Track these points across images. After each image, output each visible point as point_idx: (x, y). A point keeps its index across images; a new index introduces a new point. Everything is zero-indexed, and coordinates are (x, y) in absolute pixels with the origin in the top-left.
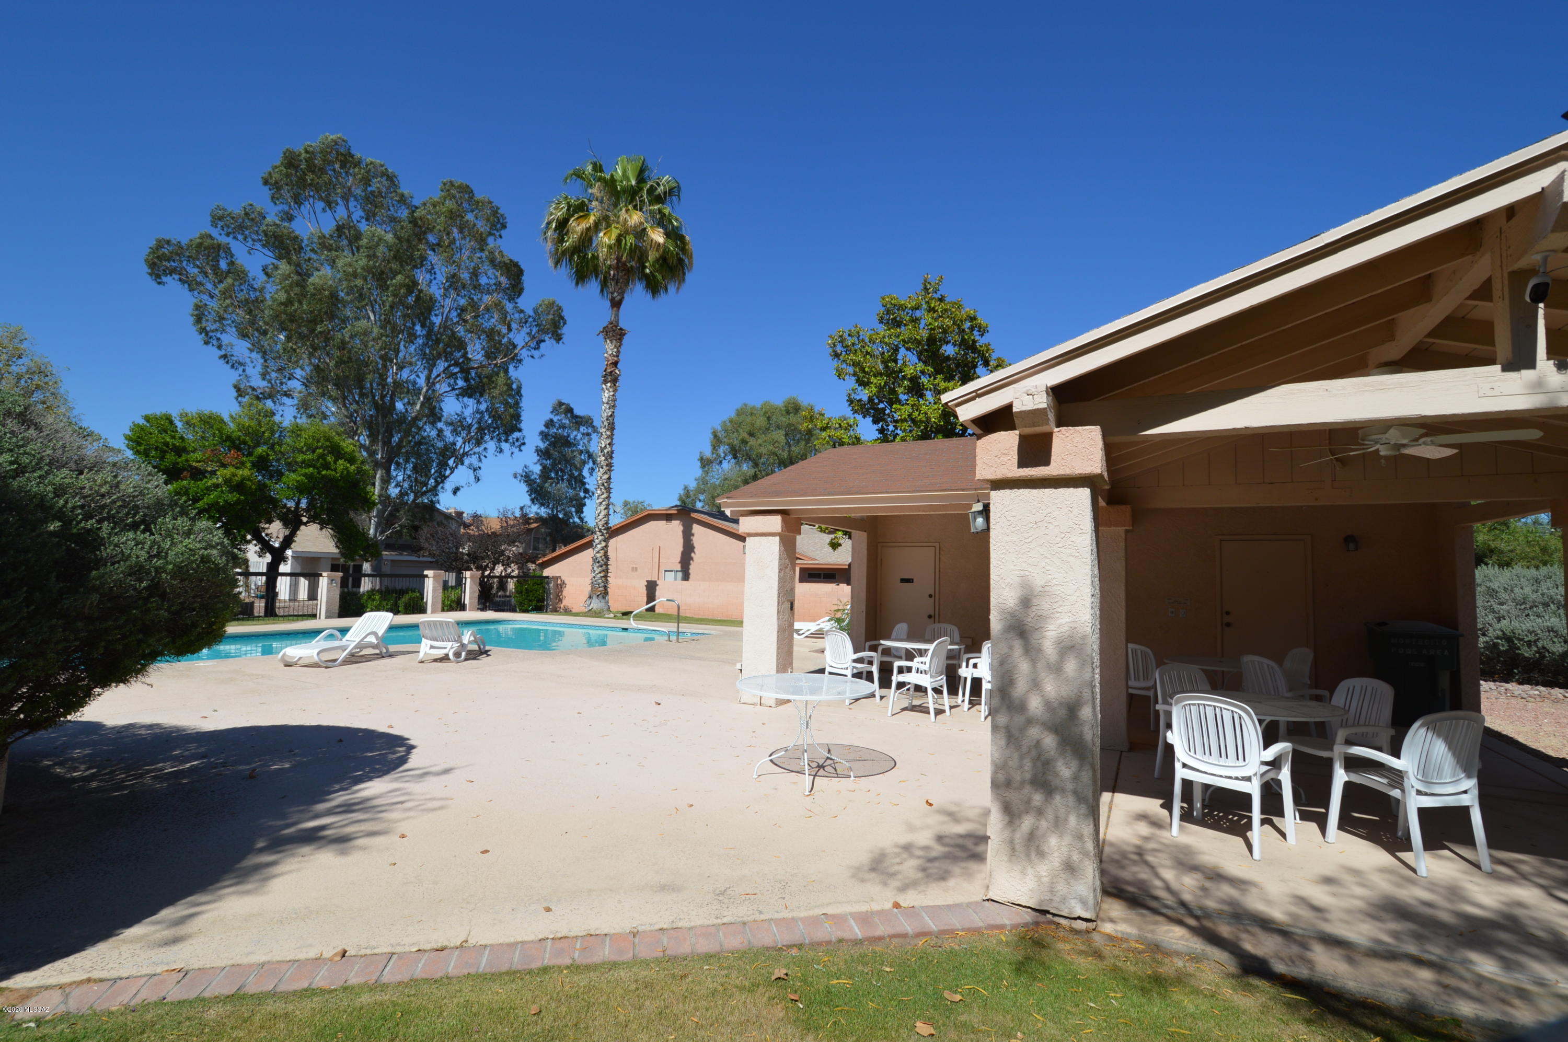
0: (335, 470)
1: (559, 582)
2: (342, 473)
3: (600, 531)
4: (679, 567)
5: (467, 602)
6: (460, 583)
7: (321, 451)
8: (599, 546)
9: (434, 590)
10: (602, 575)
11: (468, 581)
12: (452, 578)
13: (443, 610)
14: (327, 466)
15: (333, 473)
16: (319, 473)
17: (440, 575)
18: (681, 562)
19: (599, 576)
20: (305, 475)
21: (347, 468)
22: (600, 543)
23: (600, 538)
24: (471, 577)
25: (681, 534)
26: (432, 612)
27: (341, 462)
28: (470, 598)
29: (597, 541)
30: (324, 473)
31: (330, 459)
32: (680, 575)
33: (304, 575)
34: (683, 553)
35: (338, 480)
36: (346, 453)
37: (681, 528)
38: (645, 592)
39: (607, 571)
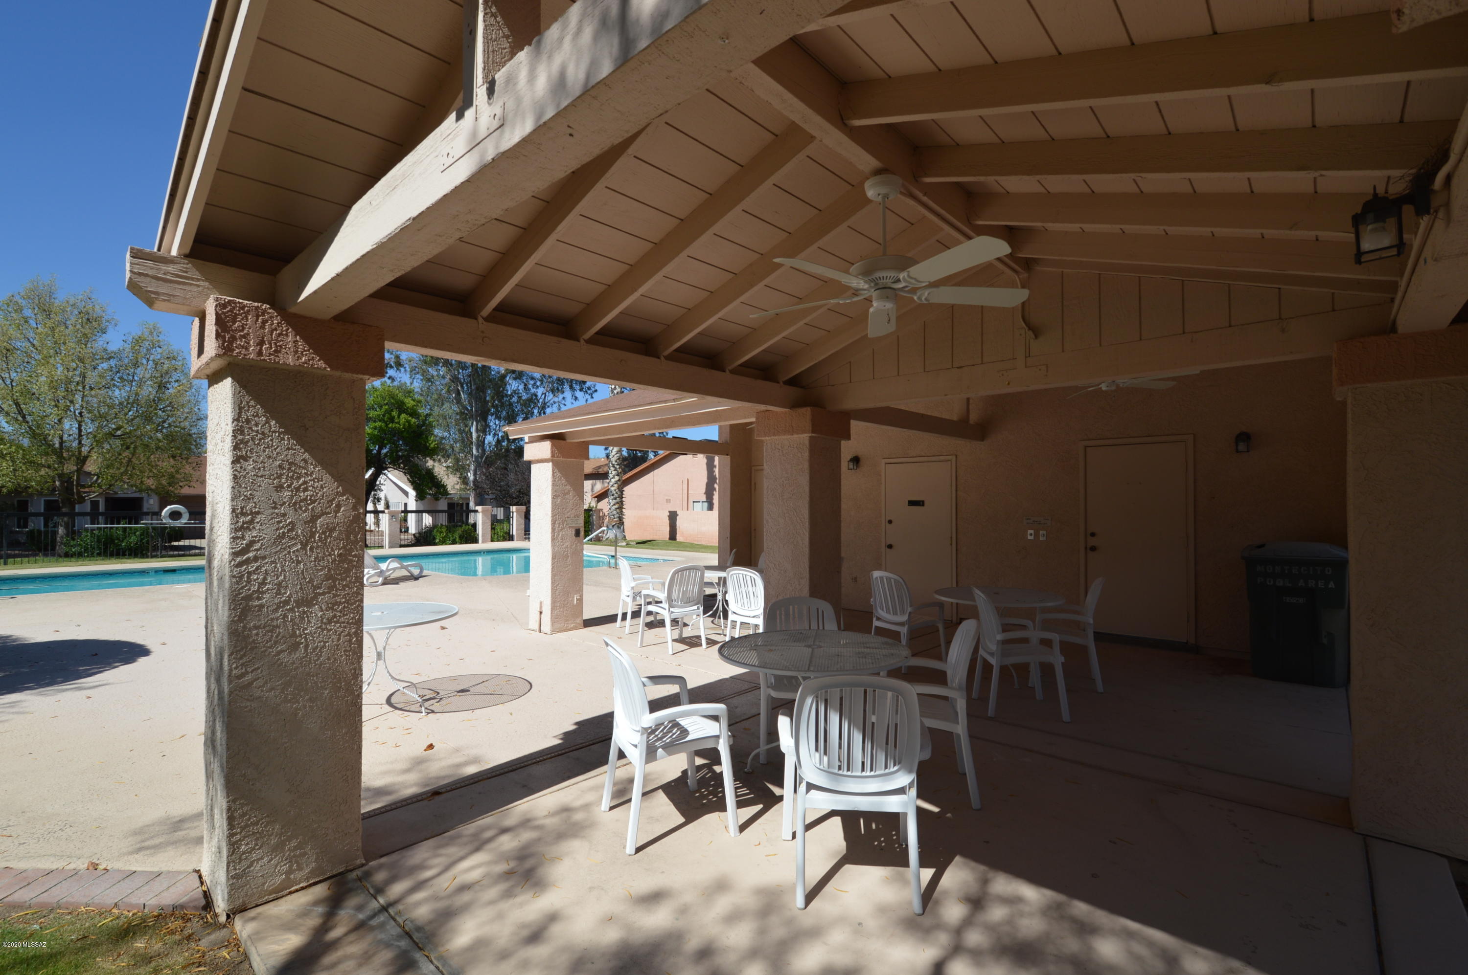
0: (398, 423)
1: (601, 514)
2: (404, 425)
3: (614, 467)
4: (704, 498)
5: (515, 533)
6: (508, 517)
7: (387, 407)
8: (613, 480)
9: (483, 524)
10: (616, 506)
11: (515, 514)
12: (500, 513)
13: (492, 541)
14: (392, 420)
15: (397, 425)
16: (387, 425)
17: (487, 510)
18: (706, 493)
19: (614, 507)
20: (375, 428)
21: (409, 422)
22: (613, 477)
23: (614, 473)
24: (517, 511)
25: (705, 467)
26: (483, 542)
27: (403, 416)
28: (517, 530)
29: (611, 476)
30: (390, 425)
31: (395, 413)
32: (706, 505)
33: (428, 512)
34: (707, 484)
35: (402, 432)
36: (408, 408)
37: (705, 461)
38: (668, 522)
39: (622, 502)
